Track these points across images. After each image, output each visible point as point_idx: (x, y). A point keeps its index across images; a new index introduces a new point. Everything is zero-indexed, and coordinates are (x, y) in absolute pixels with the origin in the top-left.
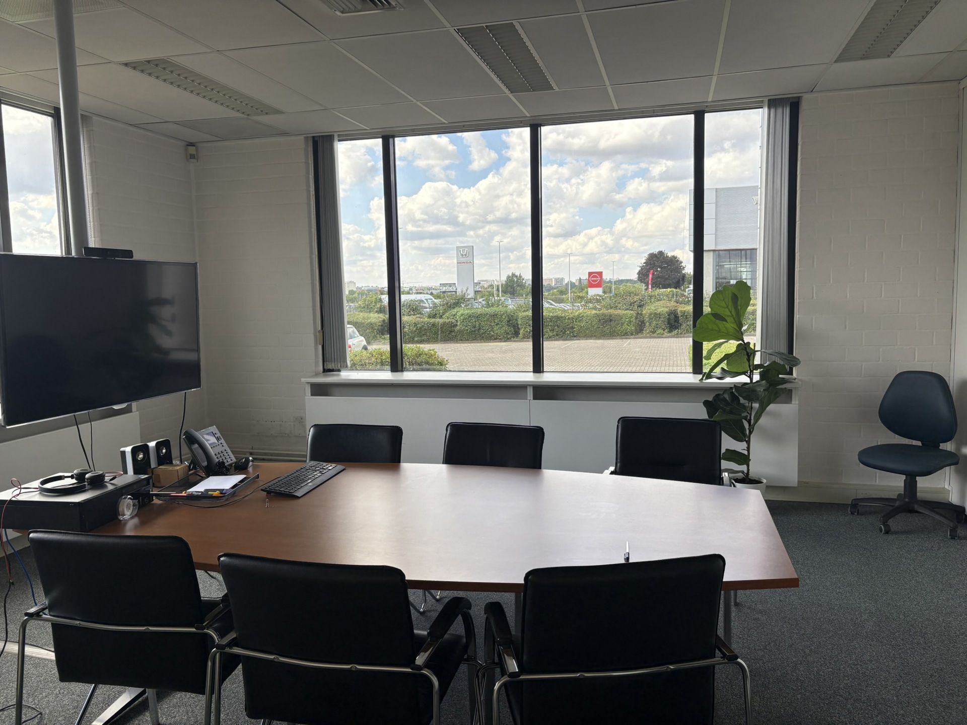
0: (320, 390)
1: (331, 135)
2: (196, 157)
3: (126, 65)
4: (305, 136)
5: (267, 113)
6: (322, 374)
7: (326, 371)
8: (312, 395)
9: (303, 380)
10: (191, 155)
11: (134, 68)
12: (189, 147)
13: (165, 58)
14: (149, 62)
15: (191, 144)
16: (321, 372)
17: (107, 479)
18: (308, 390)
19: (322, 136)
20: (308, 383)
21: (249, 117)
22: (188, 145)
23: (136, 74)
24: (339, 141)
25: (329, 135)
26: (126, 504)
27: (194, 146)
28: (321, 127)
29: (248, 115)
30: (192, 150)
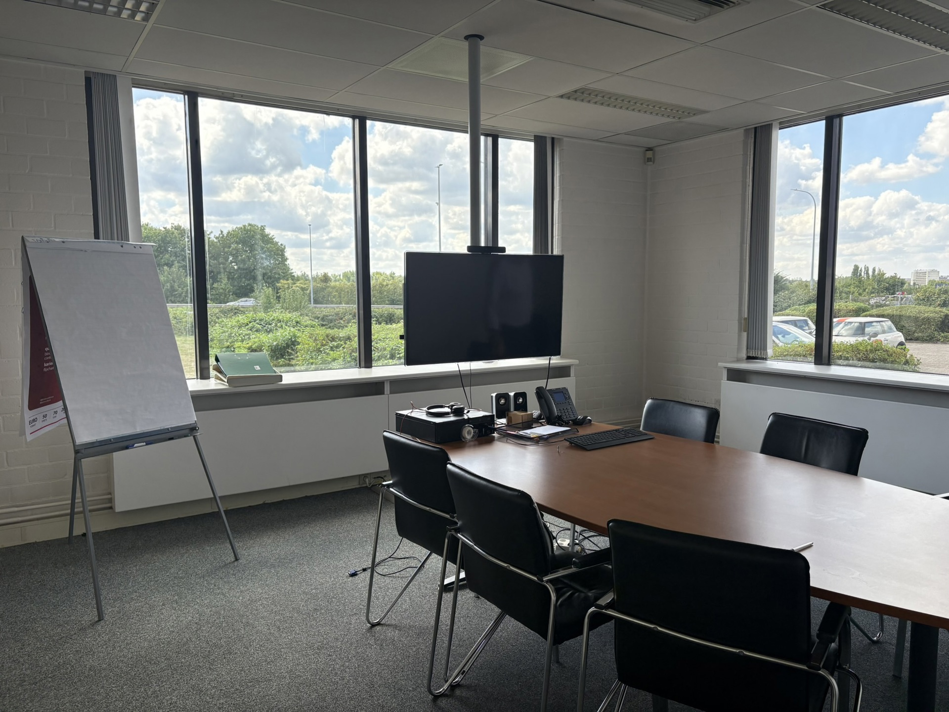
0: (737, 375)
1: (770, 124)
2: (652, 160)
3: (562, 96)
4: (745, 128)
5: (694, 114)
6: (745, 361)
7: (750, 358)
8: (728, 380)
9: (720, 364)
10: (648, 159)
11: (569, 98)
12: (647, 152)
13: (583, 87)
14: (576, 91)
15: (650, 149)
16: (745, 359)
17: (465, 412)
18: (725, 374)
19: (761, 126)
20: (725, 367)
21: (680, 120)
22: (647, 150)
23: (571, 103)
24: (780, 129)
25: (768, 125)
26: (467, 430)
27: (652, 150)
28: (758, 117)
29: (679, 118)
30: (649, 154)
